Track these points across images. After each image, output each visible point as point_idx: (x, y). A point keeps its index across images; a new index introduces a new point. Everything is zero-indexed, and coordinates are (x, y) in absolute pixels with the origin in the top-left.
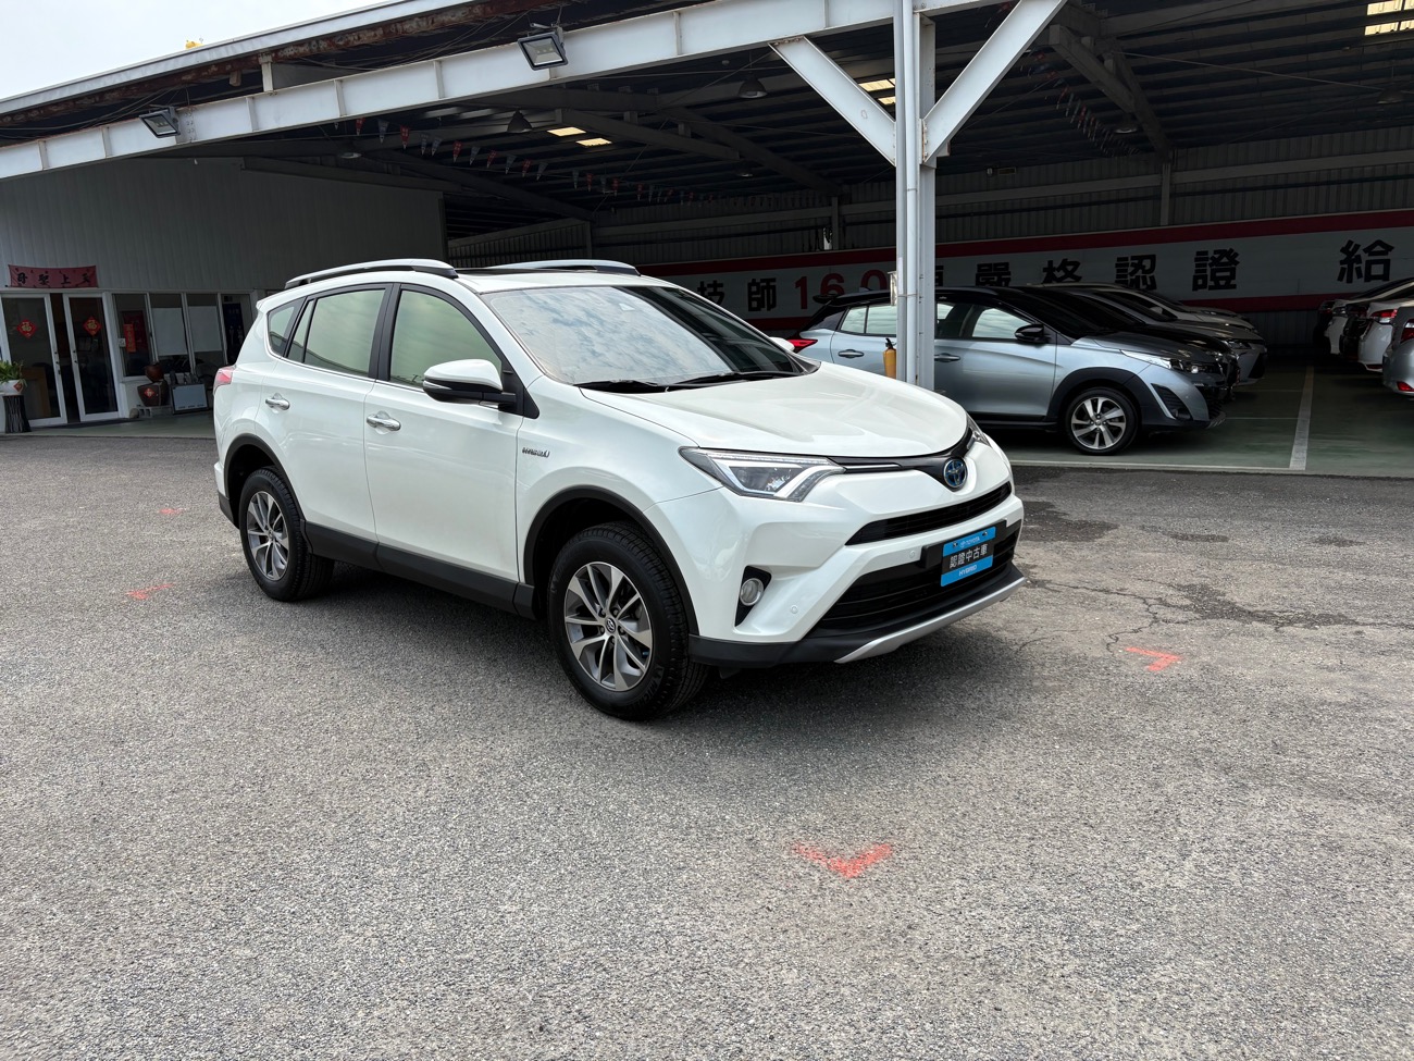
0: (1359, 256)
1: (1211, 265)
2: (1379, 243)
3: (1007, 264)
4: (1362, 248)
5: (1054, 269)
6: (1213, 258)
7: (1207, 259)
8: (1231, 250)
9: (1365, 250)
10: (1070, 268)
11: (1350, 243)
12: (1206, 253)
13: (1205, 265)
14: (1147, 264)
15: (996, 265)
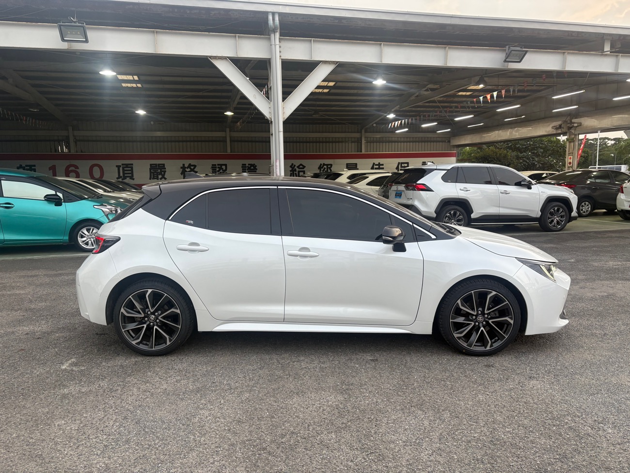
0: (295, 169)
1: (248, 169)
2: (301, 165)
3: (164, 165)
4: (296, 166)
5: (186, 168)
6: (248, 167)
7: (246, 167)
8: (254, 164)
9: (298, 167)
10: (192, 167)
11: (292, 164)
12: (245, 165)
13: (245, 169)
14: (224, 167)
15: (159, 164)
